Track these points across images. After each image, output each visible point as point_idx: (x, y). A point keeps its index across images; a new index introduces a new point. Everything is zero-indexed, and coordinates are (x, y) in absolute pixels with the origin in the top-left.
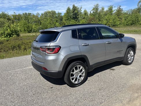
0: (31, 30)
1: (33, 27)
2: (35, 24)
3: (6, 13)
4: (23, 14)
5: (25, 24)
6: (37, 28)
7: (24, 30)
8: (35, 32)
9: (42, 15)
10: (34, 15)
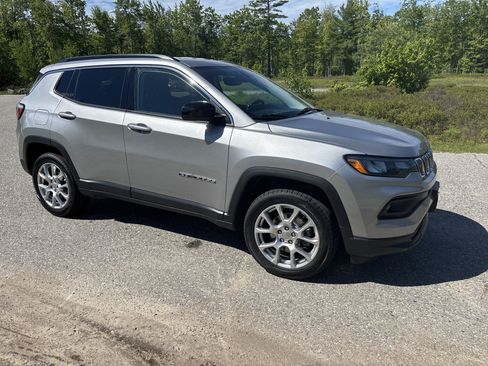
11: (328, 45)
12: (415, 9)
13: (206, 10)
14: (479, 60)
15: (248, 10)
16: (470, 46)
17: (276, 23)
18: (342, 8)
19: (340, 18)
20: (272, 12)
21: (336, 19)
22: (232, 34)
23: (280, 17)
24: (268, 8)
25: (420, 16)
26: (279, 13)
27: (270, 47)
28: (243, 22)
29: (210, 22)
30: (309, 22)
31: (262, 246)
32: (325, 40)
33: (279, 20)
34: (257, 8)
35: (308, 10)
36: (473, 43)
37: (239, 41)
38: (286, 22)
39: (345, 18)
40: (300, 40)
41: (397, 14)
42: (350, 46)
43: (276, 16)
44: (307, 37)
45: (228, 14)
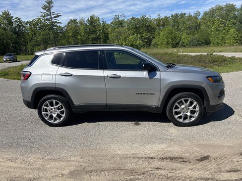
0: (178, 44)
1: (183, 37)
2: (187, 33)
3: (147, 16)
4: (172, 16)
5: (170, 34)
6: (189, 39)
7: (167, 42)
8: (184, 46)
9: (205, 14)
10: (190, 16)
11: (84, 36)
12: (119, 21)
13: (15, 18)
14: (147, 42)
15: (40, 19)
16: (142, 36)
17: (56, 26)
18: (88, 20)
19: (88, 24)
20: (53, 20)
21: (86, 25)
22: (32, 31)
23: (58, 23)
24: (51, 18)
25: (121, 24)
26: (57, 21)
27: (54, 37)
28: (38, 25)
29: (18, 25)
30: (73, 25)
31: (176, 116)
32: (82, 34)
33: (58, 25)
34: (45, 18)
35: (71, 20)
36: (143, 35)
37: (37, 35)
38: (62, 25)
39: (90, 24)
40: (70, 34)
41: (112, 23)
42: (94, 37)
43: (56, 22)
44: (74, 33)
45: (29, 21)
